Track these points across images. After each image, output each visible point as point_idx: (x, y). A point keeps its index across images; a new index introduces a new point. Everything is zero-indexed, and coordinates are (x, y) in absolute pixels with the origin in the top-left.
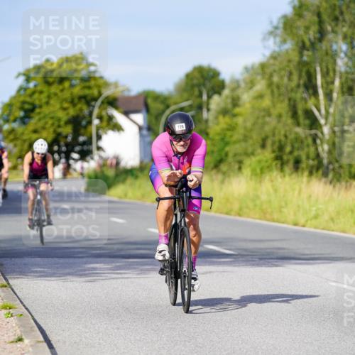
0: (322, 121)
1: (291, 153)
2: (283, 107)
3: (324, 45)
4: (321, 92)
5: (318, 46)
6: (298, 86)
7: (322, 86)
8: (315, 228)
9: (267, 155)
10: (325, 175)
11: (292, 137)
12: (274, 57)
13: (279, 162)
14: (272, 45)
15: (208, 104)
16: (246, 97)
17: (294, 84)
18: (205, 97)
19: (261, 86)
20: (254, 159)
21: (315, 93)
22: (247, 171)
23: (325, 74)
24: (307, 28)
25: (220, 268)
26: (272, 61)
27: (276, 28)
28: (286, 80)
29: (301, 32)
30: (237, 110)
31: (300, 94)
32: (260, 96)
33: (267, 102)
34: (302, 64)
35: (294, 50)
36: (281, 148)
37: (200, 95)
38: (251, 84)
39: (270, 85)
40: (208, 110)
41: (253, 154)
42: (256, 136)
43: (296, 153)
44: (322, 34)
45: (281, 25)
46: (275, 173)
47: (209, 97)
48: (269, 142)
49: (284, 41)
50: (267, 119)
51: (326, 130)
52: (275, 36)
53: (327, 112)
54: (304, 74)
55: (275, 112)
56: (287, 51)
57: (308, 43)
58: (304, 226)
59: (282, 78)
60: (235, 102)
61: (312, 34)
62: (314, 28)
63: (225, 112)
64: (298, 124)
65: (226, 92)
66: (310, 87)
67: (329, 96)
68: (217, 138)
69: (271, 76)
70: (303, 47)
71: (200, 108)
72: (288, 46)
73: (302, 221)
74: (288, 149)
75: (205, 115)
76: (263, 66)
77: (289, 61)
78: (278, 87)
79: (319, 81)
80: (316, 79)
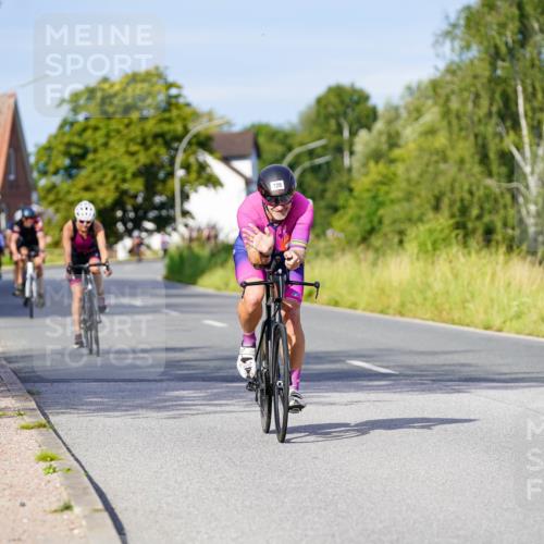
0: (527, 169)
1: (479, 217)
2: (465, 148)
4: (524, 124)
5: (519, 53)
6: (490, 114)
7: (526, 116)
9: (443, 221)
11: (480, 193)
12: (452, 70)
13: (461, 233)
14: (449, 53)
15: (351, 144)
16: (410, 133)
17: (482, 111)
18: (346, 134)
19: (431, 115)
20: (422, 228)
21: (516, 126)
22: (411, 247)
23: (530, 96)
24: (502, 26)
26: (448, 78)
27: (455, 26)
28: (470, 106)
29: (494, 32)
30: (396, 153)
31: (492, 127)
32: (431, 132)
33: (441, 140)
34: (494, 81)
35: (482, 60)
36: (464, 211)
37: (340, 131)
38: (418, 112)
39: (446, 113)
40: (352, 153)
41: (420, 220)
42: (425, 193)
43: (486, 219)
44: (525, 34)
45: (462, 21)
46: (455, 249)
47: (353, 134)
48: (445, 202)
49: (467, 47)
50: (443, 166)
51: (532, 182)
52: (453, 38)
53: (534, 155)
54: (498, 96)
55: (453, 155)
56: (472, 61)
57: (503, 50)
58: (500, 330)
59: (464, 102)
60: (393, 141)
61: (511, 35)
62: (513, 27)
63: (377, 156)
64: (490, 175)
65: (379, 125)
66: (508, 116)
67: (536, 130)
68: (366, 195)
69: (448, 99)
70: (496, 55)
71: (339, 150)
72: (474, 51)
73: (497, 322)
74: (475, 212)
75: (347, 161)
76: (435, 85)
77: (475, 77)
78: (458, 116)
79: (522, 107)
80: (517, 104)
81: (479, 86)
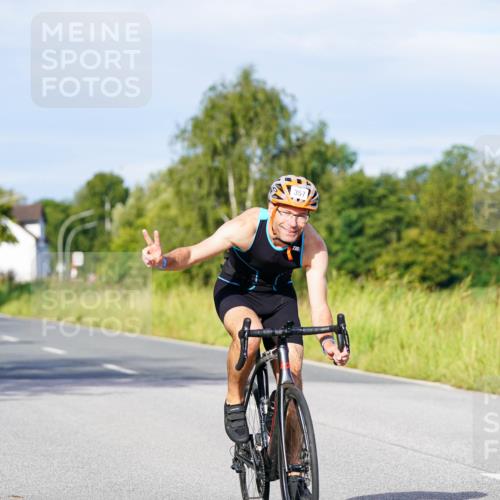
3: (238, 147)
4: (233, 201)
5: (230, 150)
6: (209, 194)
7: (235, 194)
12: (184, 161)
13: (188, 276)
14: (180, 150)
15: (110, 214)
16: (152, 208)
17: (204, 191)
18: (107, 206)
19: (168, 195)
21: (227, 202)
22: (152, 286)
23: (238, 181)
24: (219, 131)
25: (121, 389)
26: (180, 167)
27: (184, 132)
28: (195, 188)
29: (213, 135)
30: (140, 222)
31: (210, 203)
32: (167, 206)
33: (173, 212)
35: (205, 155)
37: (102, 204)
38: (156, 192)
39: (178, 193)
40: (111, 220)
43: (206, 267)
44: (235, 137)
45: (190, 128)
46: (183, 288)
47: (113, 206)
49: (194, 146)
50: (175, 230)
52: (184, 139)
54: (216, 181)
55: (182, 222)
56: (197, 157)
57: (220, 149)
58: (213, 344)
59: (191, 184)
60: (140, 214)
61: (225, 138)
62: (227, 131)
63: (129, 224)
65: (131, 201)
66: (222, 195)
67: (242, 204)
69: (179, 183)
70: (215, 152)
71: (102, 218)
72: (199, 150)
73: (211, 338)
75: (108, 226)
76: (171, 172)
77: (200, 167)
78: (187, 195)
79: (232, 188)
80: (227, 185)
81: (202, 173)
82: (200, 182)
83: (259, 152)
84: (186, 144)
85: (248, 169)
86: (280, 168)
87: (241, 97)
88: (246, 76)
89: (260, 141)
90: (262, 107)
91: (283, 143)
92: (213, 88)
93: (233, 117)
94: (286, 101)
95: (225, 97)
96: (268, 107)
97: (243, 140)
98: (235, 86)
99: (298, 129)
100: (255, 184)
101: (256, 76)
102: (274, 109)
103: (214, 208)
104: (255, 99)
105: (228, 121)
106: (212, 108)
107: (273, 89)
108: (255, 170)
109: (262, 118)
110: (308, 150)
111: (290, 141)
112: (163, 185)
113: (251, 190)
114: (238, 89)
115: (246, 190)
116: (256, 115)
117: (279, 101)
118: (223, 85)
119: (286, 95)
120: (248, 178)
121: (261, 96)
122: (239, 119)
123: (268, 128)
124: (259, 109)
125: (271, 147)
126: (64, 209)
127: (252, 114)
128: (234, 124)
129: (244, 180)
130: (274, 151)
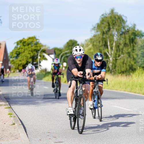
0: (110, 56)
3: (110, 32)
4: (109, 47)
5: (108, 33)
6: (102, 45)
7: (110, 45)
8: (108, 89)
10: (111, 73)
12: (95, 36)
14: (94, 33)
19: (90, 46)
21: (107, 48)
23: (110, 42)
24: (105, 27)
26: (94, 38)
27: (95, 27)
28: (98, 44)
29: (103, 28)
31: (102, 48)
32: (90, 49)
33: (92, 51)
34: (103, 39)
35: (100, 34)
39: (93, 45)
44: (109, 29)
45: (96, 26)
49: (97, 31)
51: (111, 59)
52: (94, 30)
53: (111, 53)
54: (104, 41)
56: (98, 35)
57: (105, 32)
59: (97, 43)
61: (106, 29)
62: (107, 27)
66: (106, 46)
67: (112, 48)
69: (94, 42)
70: (103, 33)
72: (99, 33)
76: (91, 39)
77: (99, 38)
78: (96, 46)
79: (109, 44)
80: (107, 43)
81: (100, 39)
82: (99, 42)
83: (116, 33)
84: (95, 31)
85: (113, 38)
86: (122, 38)
87: (111, 17)
88: (112, 11)
89: (117, 30)
90: (117, 20)
91: (123, 30)
92: (103, 15)
93: (109, 23)
94: (124, 18)
95: (106, 17)
96: (119, 20)
97: (112, 30)
98: (109, 14)
99: (128, 26)
100: (115, 42)
101: (115, 11)
102: (120, 21)
103: (104, 49)
104: (115, 18)
105: (107, 24)
106: (103, 21)
107: (120, 15)
108: (115, 38)
109: (117, 24)
110: (130, 32)
111: (125, 30)
112: (89, 43)
113: (114, 44)
114: (110, 15)
115: (113, 44)
116: (115, 22)
117: (122, 18)
118: (106, 14)
119: (124, 16)
120: (113, 41)
121: (117, 17)
122: (111, 24)
123: (119, 26)
124: (116, 21)
125: (120, 31)
126: (60, 50)
127: (114, 22)
128: (109, 25)
129: (112, 41)
130: (121, 33)
